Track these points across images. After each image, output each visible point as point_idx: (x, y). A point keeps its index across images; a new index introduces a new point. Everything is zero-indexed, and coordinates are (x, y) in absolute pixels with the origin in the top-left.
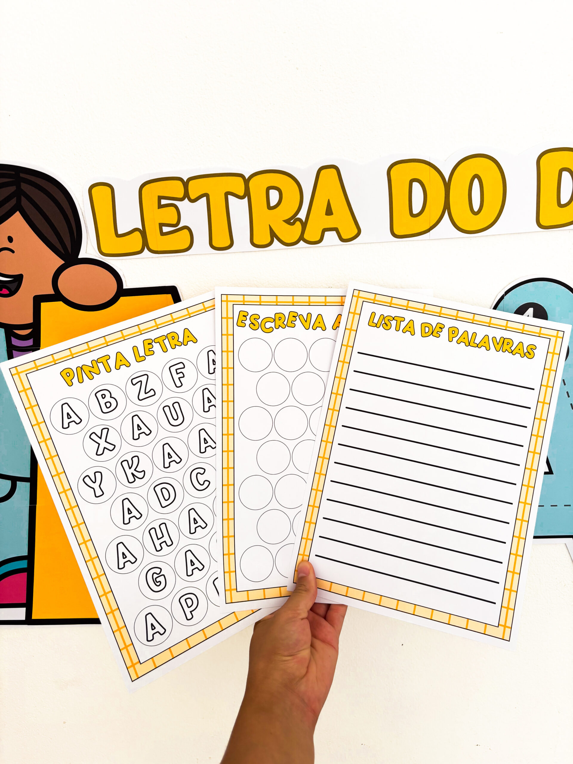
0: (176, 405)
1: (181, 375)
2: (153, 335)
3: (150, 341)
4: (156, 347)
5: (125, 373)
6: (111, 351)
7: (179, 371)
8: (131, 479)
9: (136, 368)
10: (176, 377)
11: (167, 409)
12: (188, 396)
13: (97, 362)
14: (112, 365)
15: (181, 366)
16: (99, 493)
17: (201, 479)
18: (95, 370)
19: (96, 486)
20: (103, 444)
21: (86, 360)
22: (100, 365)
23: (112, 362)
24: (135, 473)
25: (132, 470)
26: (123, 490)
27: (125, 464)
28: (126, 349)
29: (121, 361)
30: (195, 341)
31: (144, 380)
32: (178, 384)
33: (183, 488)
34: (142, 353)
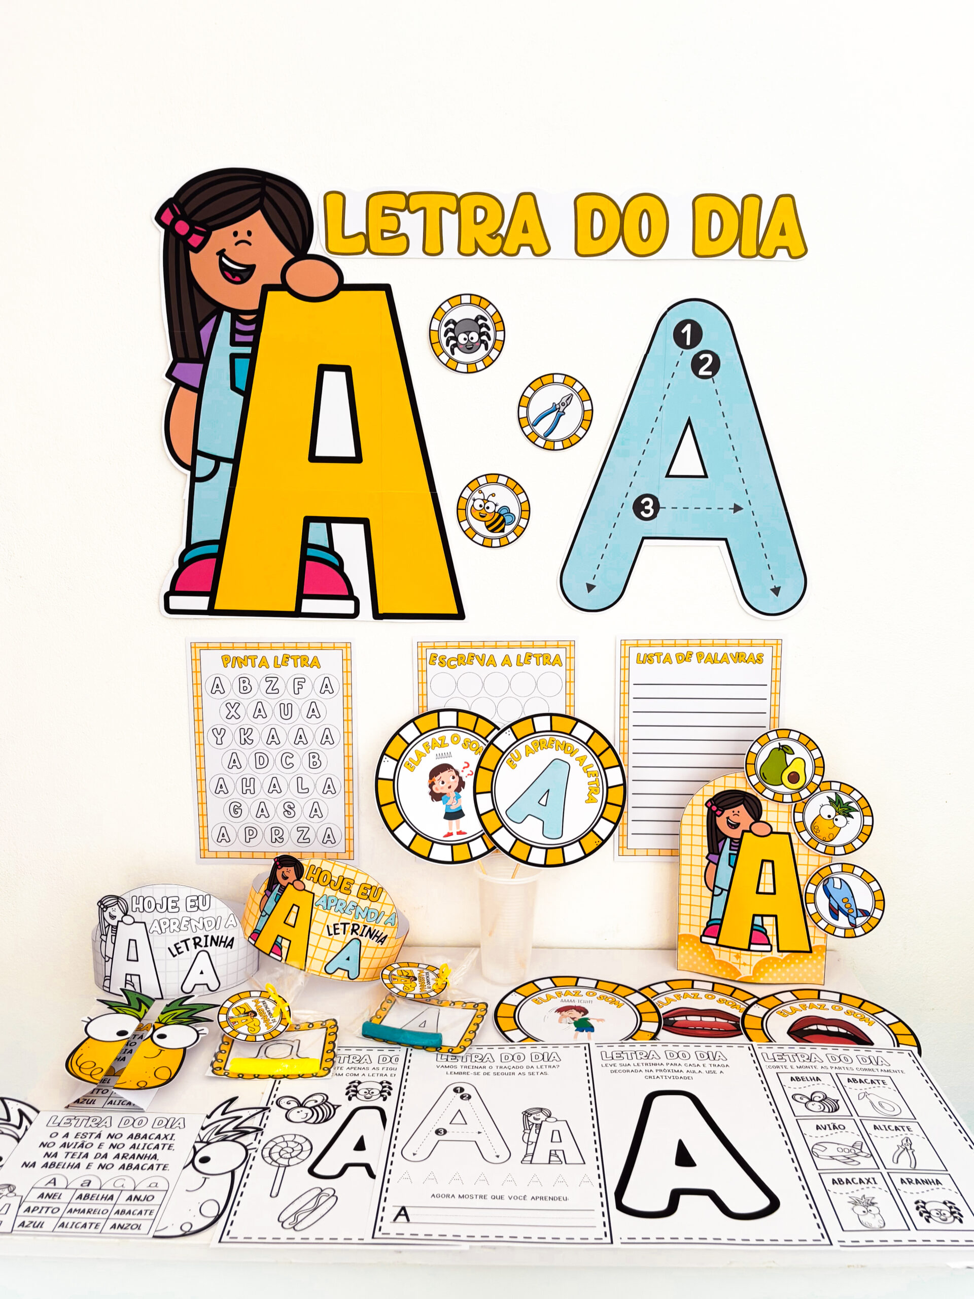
0: (290, 706)
1: (300, 687)
2: (291, 653)
3: (288, 656)
4: (291, 662)
5: (264, 672)
6: (260, 654)
7: (300, 683)
8: (243, 742)
9: (272, 671)
10: (297, 686)
11: (282, 706)
12: (300, 703)
13: (248, 658)
14: (257, 664)
15: (303, 680)
16: (219, 742)
17: (289, 761)
18: (245, 662)
19: (219, 737)
20: (233, 713)
21: (241, 654)
22: (249, 661)
23: (258, 661)
24: (247, 739)
25: (245, 737)
26: (235, 746)
27: (242, 731)
28: (270, 655)
29: (264, 663)
30: (319, 667)
31: (274, 681)
32: (296, 691)
33: (275, 761)
34: (280, 662)
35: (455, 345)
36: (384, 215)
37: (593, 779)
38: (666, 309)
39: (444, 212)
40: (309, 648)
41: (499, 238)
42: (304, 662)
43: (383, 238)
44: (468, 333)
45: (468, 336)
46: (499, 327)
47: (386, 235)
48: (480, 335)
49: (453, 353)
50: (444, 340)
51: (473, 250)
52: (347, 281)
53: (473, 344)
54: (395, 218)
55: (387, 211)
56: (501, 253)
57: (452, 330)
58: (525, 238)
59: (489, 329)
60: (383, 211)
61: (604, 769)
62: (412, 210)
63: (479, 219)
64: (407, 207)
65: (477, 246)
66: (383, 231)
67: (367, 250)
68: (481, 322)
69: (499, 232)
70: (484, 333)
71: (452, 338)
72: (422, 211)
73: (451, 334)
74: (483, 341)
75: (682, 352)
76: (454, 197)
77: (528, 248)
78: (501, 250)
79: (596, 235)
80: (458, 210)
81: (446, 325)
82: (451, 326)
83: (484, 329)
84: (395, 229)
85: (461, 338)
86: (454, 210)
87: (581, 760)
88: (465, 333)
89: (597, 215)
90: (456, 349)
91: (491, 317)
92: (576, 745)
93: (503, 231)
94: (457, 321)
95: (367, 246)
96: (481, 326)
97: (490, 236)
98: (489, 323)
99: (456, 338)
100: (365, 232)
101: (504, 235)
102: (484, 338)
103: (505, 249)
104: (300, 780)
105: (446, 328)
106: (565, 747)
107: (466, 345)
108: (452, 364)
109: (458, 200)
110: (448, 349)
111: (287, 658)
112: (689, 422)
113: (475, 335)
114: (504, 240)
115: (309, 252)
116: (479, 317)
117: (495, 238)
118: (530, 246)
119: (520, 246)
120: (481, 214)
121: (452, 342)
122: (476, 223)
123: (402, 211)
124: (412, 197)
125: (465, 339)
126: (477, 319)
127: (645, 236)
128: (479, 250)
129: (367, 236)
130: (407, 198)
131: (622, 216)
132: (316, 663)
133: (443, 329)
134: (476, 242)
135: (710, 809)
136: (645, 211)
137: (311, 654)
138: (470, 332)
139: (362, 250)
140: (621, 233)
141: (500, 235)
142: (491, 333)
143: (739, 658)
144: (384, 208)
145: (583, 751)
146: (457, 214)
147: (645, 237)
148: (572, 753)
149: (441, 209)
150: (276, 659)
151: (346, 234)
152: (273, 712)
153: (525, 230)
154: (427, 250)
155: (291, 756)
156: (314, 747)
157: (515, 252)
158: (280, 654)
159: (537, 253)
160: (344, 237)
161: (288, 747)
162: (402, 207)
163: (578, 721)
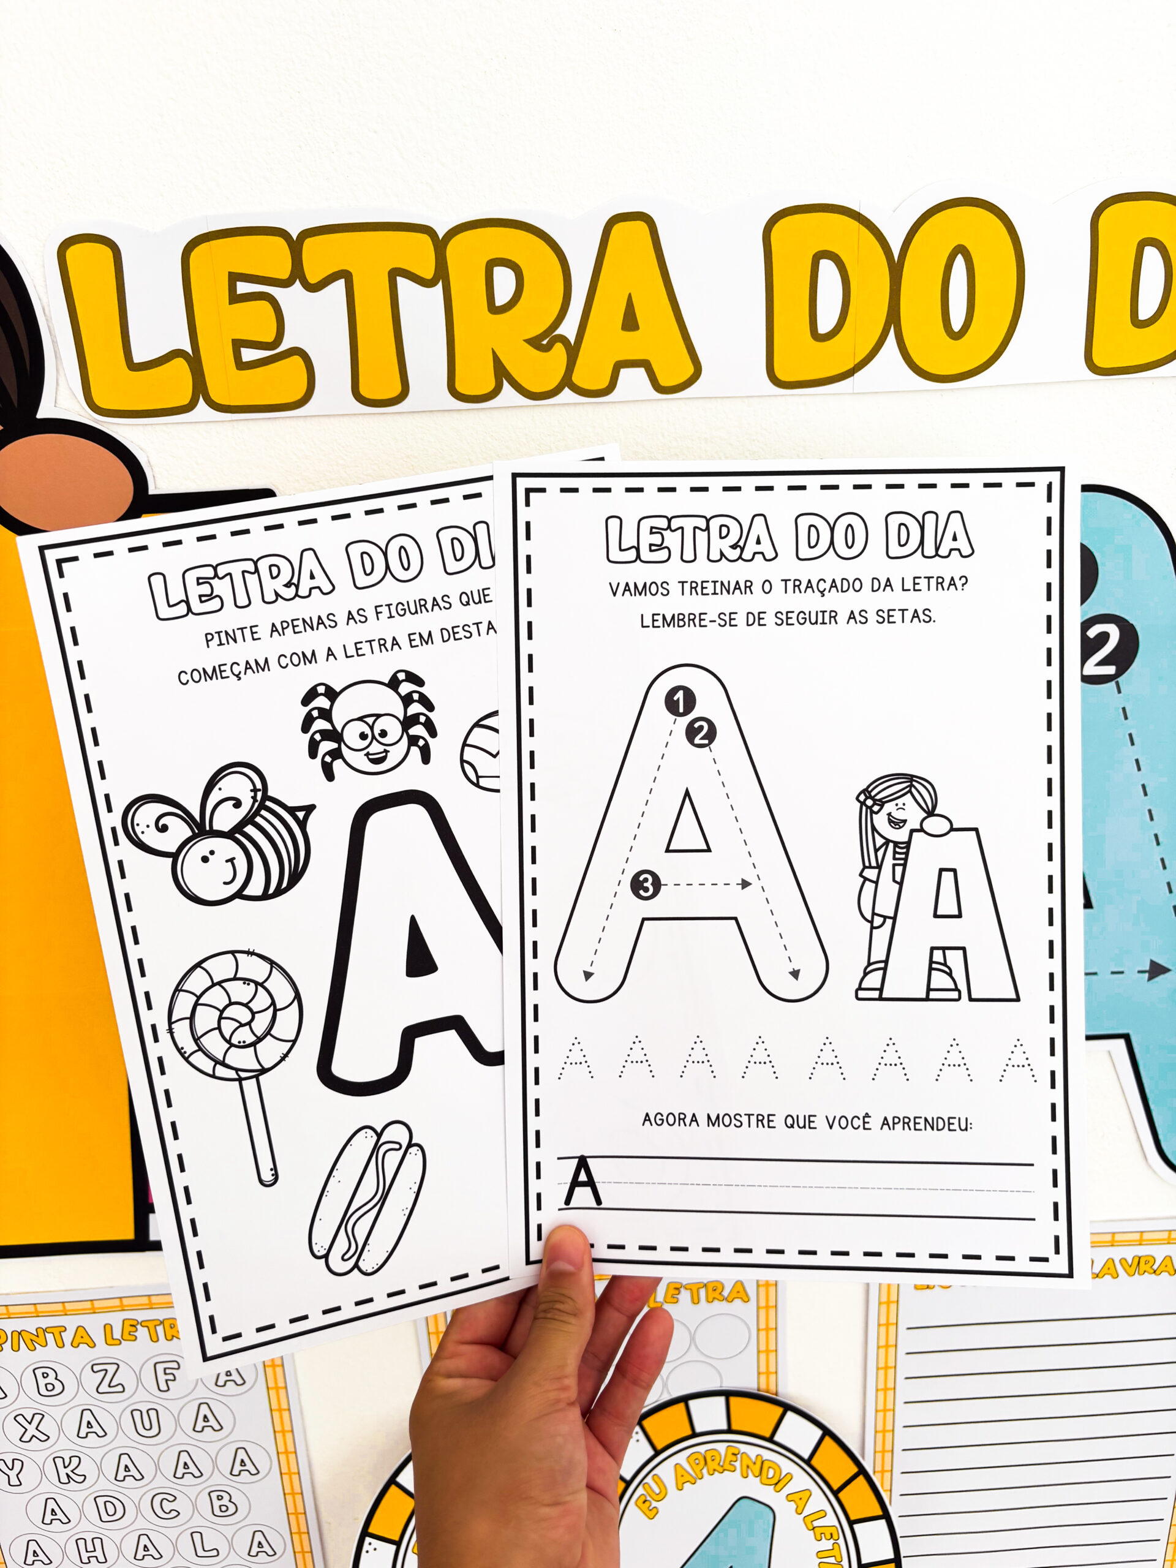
0: (153, 1414)
1: (171, 1377)
2: (140, 1316)
3: (134, 1323)
4: (142, 1333)
5: (86, 1355)
6: (71, 1323)
7: (168, 1371)
8: (64, 1479)
9: (103, 1351)
10: (162, 1378)
11: (137, 1414)
12: (175, 1407)
13: (45, 1331)
14: (67, 1342)
15: (175, 1365)
16: (14, 1481)
17: (167, 1506)
18: (41, 1340)
19: (13, 1474)
20: (32, 1430)
21: (30, 1325)
22: (49, 1337)
23: (68, 1337)
24: (71, 1474)
25: (68, 1470)
26: (50, 1487)
27: (59, 1462)
28: (94, 1325)
29: (83, 1338)
31: (111, 1369)
32: (163, 1387)
33: (138, 1509)
34: (117, 1334)
36: (235, 298)
37: (827, 1544)
39: (402, 282)
41: (559, 347)
42: (173, 1330)
43: (241, 365)
47: (248, 355)
51: (492, 386)
54: (265, 305)
55: (243, 288)
56: (566, 391)
58: (631, 345)
60: (232, 288)
61: (851, 1523)
62: (313, 279)
63: (502, 296)
64: (297, 274)
65: (501, 373)
66: (238, 345)
67: (201, 401)
69: (559, 331)
72: (341, 284)
76: (425, 238)
77: (641, 372)
78: (567, 382)
79: (824, 327)
80: (441, 275)
84: (270, 338)
86: (429, 274)
87: (800, 1499)
89: (828, 270)
93: (569, 329)
95: (200, 389)
97: (535, 343)
100: (190, 351)
101: (572, 340)
103: (576, 379)
104: (197, 1537)
106: (761, 1469)
109: (440, 245)
111: (132, 1326)
114: (573, 351)
115: (41, 414)
117: (547, 348)
118: (646, 365)
119: (619, 366)
120: (504, 282)
122: (493, 309)
123: (286, 284)
124: (308, 243)
127: (957, 322)
128: (505, 383)
129: (194, 361)
130: (296, 246)
131: (896, 269)
134: (497, 361)
136: (961, 250)
139: (185, 400)
140: (893, 318)
141: (563, 339)
143: (1139, 1266)
144: (234, 278)
146: (439, 287)
147: (957, 324)
149: (394, 273)
150: (108, 1328)
151: (137, 359)
152: (119, 1424)
153: (630, 322)
154: (364, 391)
155: (171, 1498)
156: (218, 1480)
157: (604, 384)
158: (116, 1320)
159: (664, 382)
160: (133, 366)
161: (162, 1483)
162: (285, 274)
163: (787, 1408)
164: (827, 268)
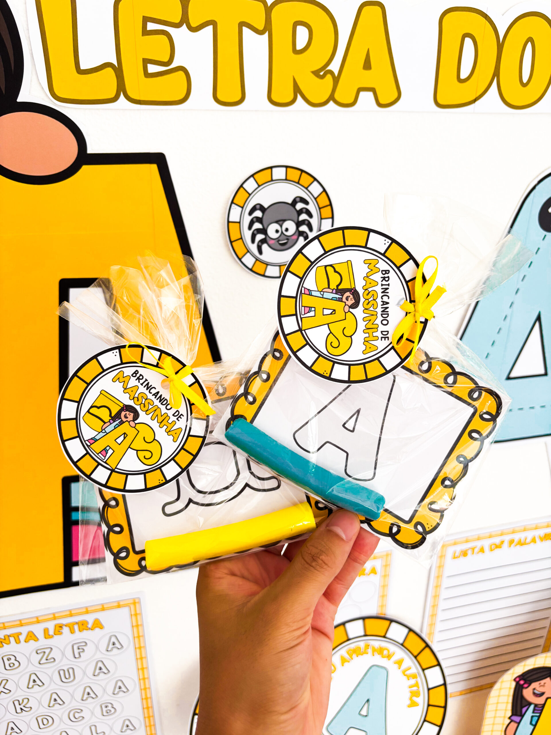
0: (71, 670)
1: (81, 650)
2: (65, 621)
3: (61, 625)
4: (66, 630)
5: (33, 645)
6: (24, 630)
7: (80, 648)
8: (19, 710)
9: (43, 642)
10: (76, 651)
12: (83, 665)
13: (9, 636)
14: (22, 640)
15: (84, 644)
17: (78, 715)
18: (7, 641)
20: (1, 689)
22: (12, 639)
23: (22, 638)
24: (23, 708)
25: (21, 706)
26: (10, 716)
27: (16, 703)
28: (38, 630)
29: (31, 636)
30: (101, 627)
31: (47, 651)
32: (77, 656)
33: (61, 719)
34: (51, 632)
35: (263, 241)
36: (146, 32)
37: (412, 681)
38: (536, 182)
39: (245, 30)
40: (87, 612)
41: (329, 77)
42: (83, 626)
43: (147, 75)
44: (281, 223)
45: (281, 226)
46: (326, 212)
47: (152, 69)
48: (299, 224)
49: (260, 252)
50: (248, 235)
51: (291, 97)
52: (91, 149)
53: (288, 238)
54: (164, 38)
55: (151, 26)
56: (331, 103)
57: (259, 220)
58: (367, 78)
59: (311, 216)
60: (144, 26)
62: (194, 25)
63: (300, 45)
64: (185, 20)
65: (297, 90)
66: (146, 62)
67: (122, 95)
68: (300, 206)
69: (329, 68)
70: (303, 222)
71: (259, 231)
72: (210, 28)
73: (257, 226)
74: (301, 234)
75: (545, 236)
76: (260, 5)
77: (370, 94)
78: (332, 98)
79: (463, 76)
80: (268, 28)
81: (250, 213)
82: (258, 214)
83: (303, 217)
84: (166, 59)
85: (272, 230)
86: (261, 27)
87: (399, 663)
88: (277, 222)
89: (468, 44)
90: (265, 247)
91: (315, 199)
92: (392, 648)
93: (335, 67)
94: (266, 206)
95: (121, 88)
96: (300, 212)
97: (316, 73)
98: (312, 207)
99: (264, 231)
100: (116, 64)
101: (336, 73)
102: (304, 228)
103: (337, 96)
104: (93, 728)
105: (250, 218)
106: (380, 651)
107: (278, 240)
108: (259, 268)
109: (269, 10)
110: (254, 248)
111: (60, 627)
112: (539, 318)
113: (291, 226)
114: (336, 80)
115: (20, 99)
116: (298, 199)
117: (322, 77)
118: (373, 90)
119: (360, 90)
120: (302, 36)
121: (260, 237)
122: (295, 51)
123: (177, 26)
125: (277, 231)
126: (294, 203)
128: (299, 96)
129: (118, 71)
130: (185, 3)
131: (500, 47)
132: (98, 625)
133: (247, 219)
134: (295, 83)
135: (517, 683)
136: (530, 39)
137: (90, 618)
138: (284, 221)
139: (112, 95)
140: (496, 73)
141: (331, 72)
142: (314, 221)
143: (545, 537)
144: (146, 20)
145: (399, 653)
146: (267, 34)
147: (525, 79)
148: (389, 657)
149: (242, 24)
150: (46, 631)
151: (83, 67)
152: (51, 679)
153: (367, 65)
154: (220, 97)
155: (79, 711)
156: (107, 698)
157: (351, 101)
158: (51, 626)
159: (382, 101)
160: (80, 71)
161: (76, 704)
162: (177, 20)
163: (391, 621)
164: (468, 42)
